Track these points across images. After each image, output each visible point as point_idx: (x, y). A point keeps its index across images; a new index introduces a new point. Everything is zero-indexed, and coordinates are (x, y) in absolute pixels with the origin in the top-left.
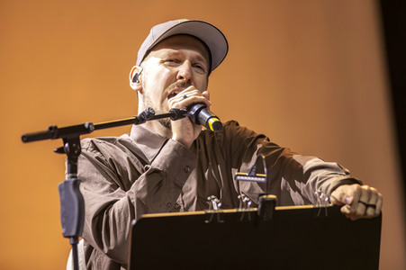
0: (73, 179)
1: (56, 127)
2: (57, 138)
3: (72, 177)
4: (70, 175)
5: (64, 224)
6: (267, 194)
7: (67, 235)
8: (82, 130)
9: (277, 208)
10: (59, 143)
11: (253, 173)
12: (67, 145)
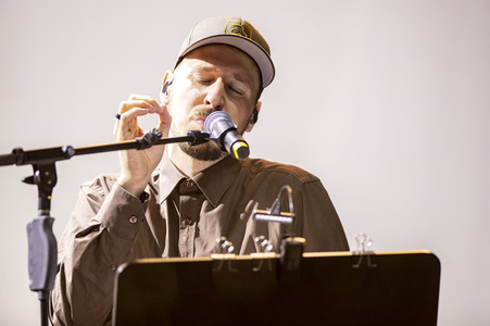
0: (44, 217)
1: (21, 150)
2: (23, 164)
3: (43, 214)
4: (40, 211)
5: (31, 274)
6: (293, 237)
7: (35, 288)
8: (59, 154)
9: (306, 255)
10: (28, 170)
11: (276, 211)
12: (37, 173)
